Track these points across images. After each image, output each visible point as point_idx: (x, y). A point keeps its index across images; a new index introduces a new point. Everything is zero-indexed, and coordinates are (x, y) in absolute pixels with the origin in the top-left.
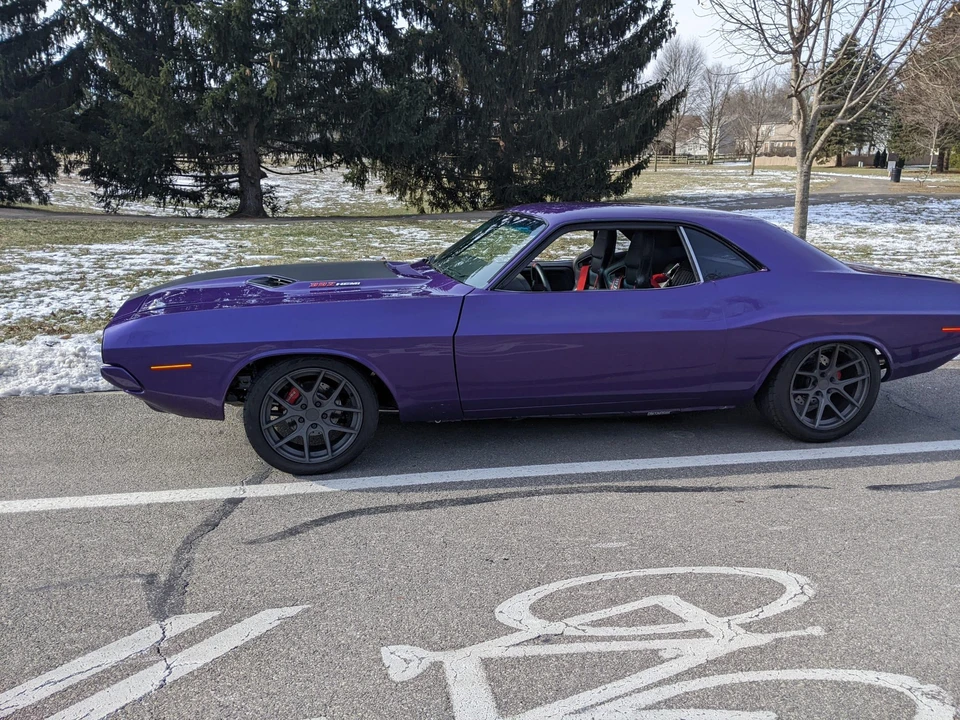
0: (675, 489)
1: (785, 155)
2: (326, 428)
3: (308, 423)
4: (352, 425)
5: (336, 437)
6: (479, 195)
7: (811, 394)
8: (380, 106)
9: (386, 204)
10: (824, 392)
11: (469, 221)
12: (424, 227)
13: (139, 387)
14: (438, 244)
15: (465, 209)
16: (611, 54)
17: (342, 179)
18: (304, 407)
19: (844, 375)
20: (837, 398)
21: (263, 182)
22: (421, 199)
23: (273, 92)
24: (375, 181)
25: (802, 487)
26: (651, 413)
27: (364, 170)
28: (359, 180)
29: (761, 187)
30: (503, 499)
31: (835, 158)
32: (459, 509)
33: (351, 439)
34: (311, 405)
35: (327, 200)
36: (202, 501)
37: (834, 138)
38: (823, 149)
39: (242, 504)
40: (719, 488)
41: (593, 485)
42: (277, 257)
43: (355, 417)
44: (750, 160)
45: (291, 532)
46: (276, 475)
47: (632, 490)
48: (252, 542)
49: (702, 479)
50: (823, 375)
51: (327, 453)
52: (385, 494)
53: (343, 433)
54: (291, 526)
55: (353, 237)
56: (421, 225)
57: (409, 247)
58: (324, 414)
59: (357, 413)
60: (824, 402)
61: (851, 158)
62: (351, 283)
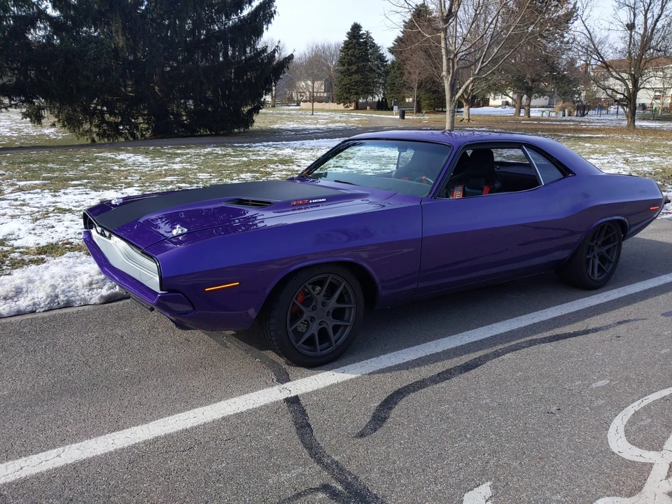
0: (575, 334)
2: (330, 324)
3: (318, 321)
4: (346, 318)
6: (137, 128)
7: (592, 256)
9: (48, 136)
10: (596, 255)
12: (135, 153)
13: (190, 308)
15: (126, 139)
17: (20, 117)
18: (314, 308)
20: (603, 259)
22: (90, 131)
28: (36, 118)
29: (328, 123)
30: (485, 361)
31: (353, 104)
33: (348, 330)
34: (320, 306)
36: (267, 406)
37: (353, 91)
38: (347, 98)
39: (303, 401)
40: (593, 329)
41: (523, 340)
42: (47, 182)
43: (347, 312)
44: (298, 105)
45: (379, 419)
46: (292, 370)
47: (550, 339)
48: (361, 435)
49: (575, 325)
50: (596, 244)
51: (331, 345)
52: (398, 372)
53: (340, 326)
54: (370, 414)
55: (87, 163)
56: (128, 152)
57: (147, 169)
58: (328, 312)
59: (351, 308)
60: (597, 262)
61: (362, 103)
62: (320, 200)
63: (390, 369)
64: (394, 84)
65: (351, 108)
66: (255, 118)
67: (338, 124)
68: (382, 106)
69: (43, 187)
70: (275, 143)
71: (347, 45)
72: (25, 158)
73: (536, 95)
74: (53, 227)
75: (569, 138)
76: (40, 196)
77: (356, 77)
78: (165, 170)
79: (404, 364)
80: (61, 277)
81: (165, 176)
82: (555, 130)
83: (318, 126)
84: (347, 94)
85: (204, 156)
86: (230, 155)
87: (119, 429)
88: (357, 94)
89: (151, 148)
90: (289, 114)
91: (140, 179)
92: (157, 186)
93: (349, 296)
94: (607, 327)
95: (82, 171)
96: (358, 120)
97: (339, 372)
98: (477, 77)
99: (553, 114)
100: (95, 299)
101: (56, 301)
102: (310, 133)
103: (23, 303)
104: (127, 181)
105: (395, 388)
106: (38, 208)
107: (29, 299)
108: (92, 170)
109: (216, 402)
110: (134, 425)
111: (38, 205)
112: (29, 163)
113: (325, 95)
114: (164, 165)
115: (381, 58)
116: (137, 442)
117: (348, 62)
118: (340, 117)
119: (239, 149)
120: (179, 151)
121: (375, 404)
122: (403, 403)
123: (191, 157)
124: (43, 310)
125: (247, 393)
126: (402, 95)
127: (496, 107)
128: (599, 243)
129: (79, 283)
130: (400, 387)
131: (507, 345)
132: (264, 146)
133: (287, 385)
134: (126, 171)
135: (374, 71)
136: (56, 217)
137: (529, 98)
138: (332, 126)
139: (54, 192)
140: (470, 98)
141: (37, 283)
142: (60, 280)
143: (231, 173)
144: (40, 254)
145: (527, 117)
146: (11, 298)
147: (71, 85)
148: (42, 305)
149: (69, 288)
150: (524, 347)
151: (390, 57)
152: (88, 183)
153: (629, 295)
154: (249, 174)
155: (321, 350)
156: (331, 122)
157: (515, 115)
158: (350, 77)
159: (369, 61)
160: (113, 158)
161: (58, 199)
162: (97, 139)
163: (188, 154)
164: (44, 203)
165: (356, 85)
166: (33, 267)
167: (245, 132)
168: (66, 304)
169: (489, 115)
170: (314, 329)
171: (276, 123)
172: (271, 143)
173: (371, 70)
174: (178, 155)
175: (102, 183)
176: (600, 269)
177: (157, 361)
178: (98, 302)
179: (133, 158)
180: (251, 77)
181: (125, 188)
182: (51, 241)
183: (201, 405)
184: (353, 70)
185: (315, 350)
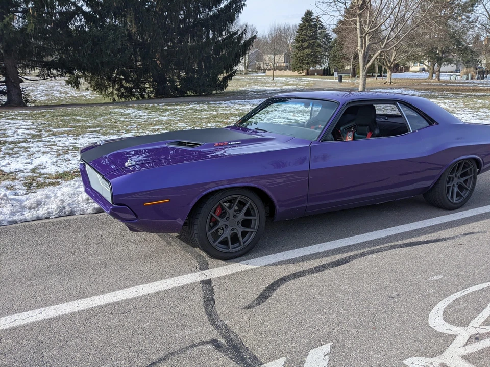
1: (282, 70)
2: (240, 230)
3: (230, 228)
4: (252, 226)
5: (244, 234)
6: (145, 90)
8: (96, 40)
9: (85, 97)
11: (158, 105)
12: (138, 109)
13: (134, 217)
14: (158, 118)
15: (138, 98)
16: (214, 15)
17: (64, 83)
18: (228, 219)
19: (463, 176)
20: (461, 187)
21: (21, 85)
22: (112, 93)
23: (32, 30)
24: (84, 84)
25: (476, 233)
27: (78, 77)
28: (76, 84)
29: (283, 85)
30: (353, 260)
31: (305, 71)
32: (337, 268)
33: (253, 235)
34: (231, 218)
35: (47, 95)
36: (187, 285)
37: (305, 61)
38: (300, 67)
39: (213, 283)
40: (443, 238)
41: (386, 245)
42: (72, 129)
43: (253, 222)
44: (264, 73)
45: (264, 297)
46: (211, 262)
47: (407, 245)
48: (248, 307)
49: (430, 235)
50: (456, 176)
51: (240, 245)
52: (287, 265)
53: (247, 232)
54: (259, 293)
55: (104, 116)
56: (134, 108)
57: (143, 120)
58: (238, 222)
59: (255, 219)
60: (456, 189)
61: (312, 71)
62: (236, 143)
63: (281, 263)
64: (336, 56)
65: (303, 74)
66: (229, 83)
67: (290, 87)
68: (327, 73)
69: (69, 133)
70: (239, 101)
71: (302, 27)
72: (62, 112)
73: (445, 63)
74: (70, 160)
75: (467, 96)
76: (66, 139)
77: (308, 51)
78: (156, 121)
79: (292, 259)
80: (68, 194)
81: (155, 125)
82: (457, 90)
83: (275, 88)
84: (300, 63)
85: (186, 111)
86: (205, 110)
87: (84, 297)
88: (308, 63)
89: (150, 105)
90: (256, 79)
91: (137, 127)
92: (148, 132)
93: (254, 211)
94: (454, 238)
95: (98, 121)
96: (307, 83)
97: (244, 264)
98: (384, 50)
99: (459, 78)
100: (90, 210)
101: (63, 211)
102: (268, 94)
103: (42, 212)
104: (128, 128)
105: (281, 276)
106: (63, 147)
107: (45, 209)
108: (105, 121)
109: (153, 282)
110: (94, 295)
111: (63, 145)
112: (64, 116)
113: (285, 65)
114: (156, 117)
115: (327, 36)
116: (94, 306)
117: (302, 40)
118: (294, 81)
119: (212, 105)
120: (169, 108)
121: (263, 287)
122: (284, 287)
123: (177, 112)
124: (54, 217)
125: (177, 276)
126: (341, 64)
127: (415, 72)
128: (458, 175)
129: (80, 199)
130: (285, 275)
131: (372, 248)
132: (231, 103)
133: (206, 272)
134: (129, 121)
135: (321, 46)
136: (73, 154)
137: (440, 65)
138: (286, 88)
139: (77, 136)
140: (392, 66)
141: (52, 199)
142: (67, 197)
143: (202, 123)
144: (57, 179)
145: (437, 80)
146: (34, 208)
147: (97, 61)
148: (54, 213)
149: (73, 202)
150: (385, 250)
151: (334, 36)
152: (101, 130)
153: (479, 215)
154: (215, 124)
155: (233, 248)
156: (285, 85)
157: (429, 78)
158: (303, 51)
159: (318, 39)
160: (122, 113)
161: (77, 141)
162: (117, 99)
163: (175, 109)
164: (67, 143)
165: (308, 57)
166: (51, 187)
167: (221, 93)
168: (70, 213)
169: (409, 79)
170: (228, 233)
171: (244, 86)
172: (237, 101)
173: (320, 46)
174: (167, 110)
175: (110, 130)
176: (458, 195)
177: (121, 253)
178: (92, 212)
179: (136, 113)
180: (225, 53)
181: (125, 133)
182: (66, 170)
183: (143, 283)
184: (305, 46)
185: (228, 248)
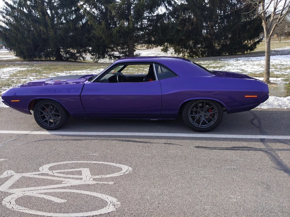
2: (53, 118)
3: (49, 117)
10: (203, 116)
13: (10, 106)
15: (199, 57)
17: (161, 50)
18: (47, 112)
21: (134, 53)
24: (171, 50)
25: (174, 144)
26: (152, 120)
27: (167, 47)
28: (165, 50)
30: (85, 140)
50: (202, 110)
51: (54, 125)
58: (52, 114)
59: (60, 115)
98: (278, 23)
119: (222, 61)
155: (50, 125)
170: (47, 119)
